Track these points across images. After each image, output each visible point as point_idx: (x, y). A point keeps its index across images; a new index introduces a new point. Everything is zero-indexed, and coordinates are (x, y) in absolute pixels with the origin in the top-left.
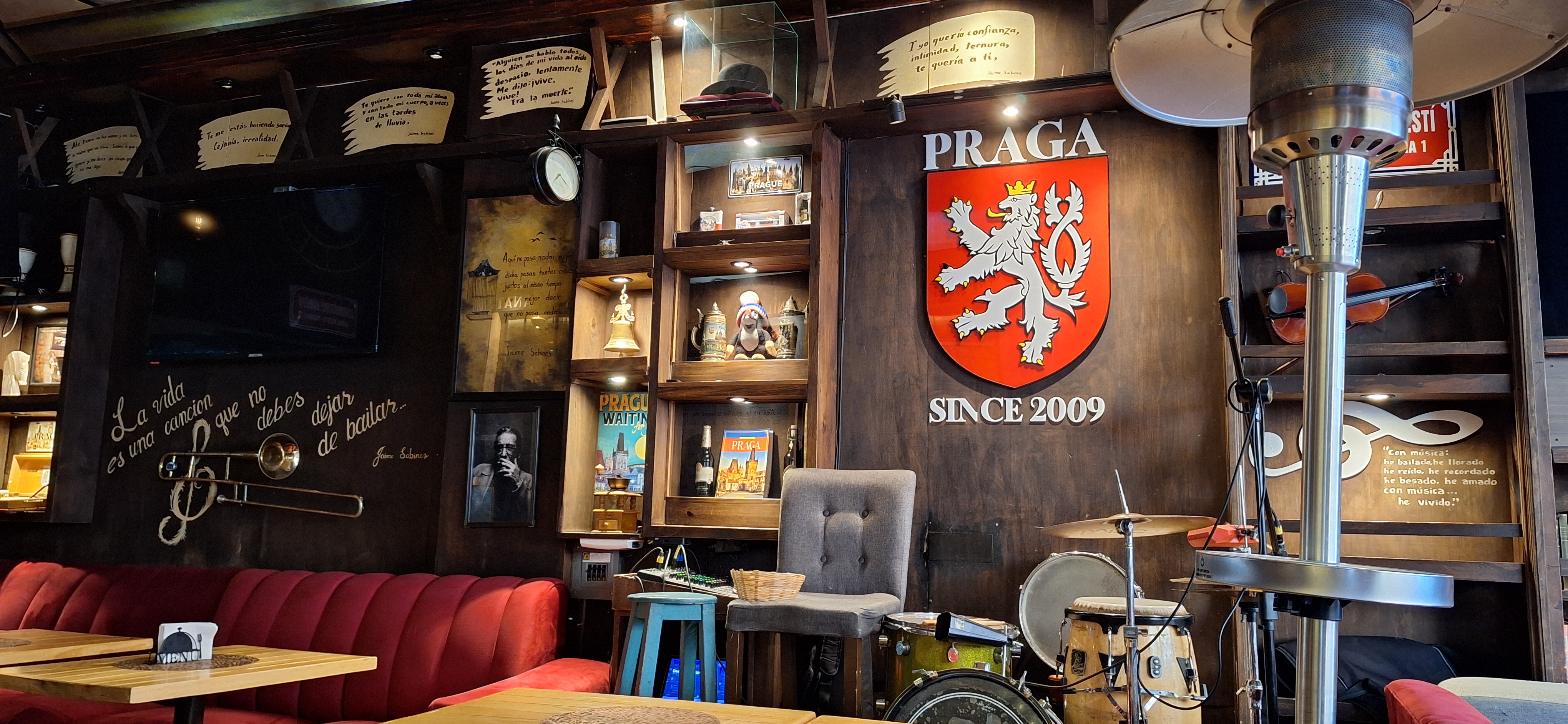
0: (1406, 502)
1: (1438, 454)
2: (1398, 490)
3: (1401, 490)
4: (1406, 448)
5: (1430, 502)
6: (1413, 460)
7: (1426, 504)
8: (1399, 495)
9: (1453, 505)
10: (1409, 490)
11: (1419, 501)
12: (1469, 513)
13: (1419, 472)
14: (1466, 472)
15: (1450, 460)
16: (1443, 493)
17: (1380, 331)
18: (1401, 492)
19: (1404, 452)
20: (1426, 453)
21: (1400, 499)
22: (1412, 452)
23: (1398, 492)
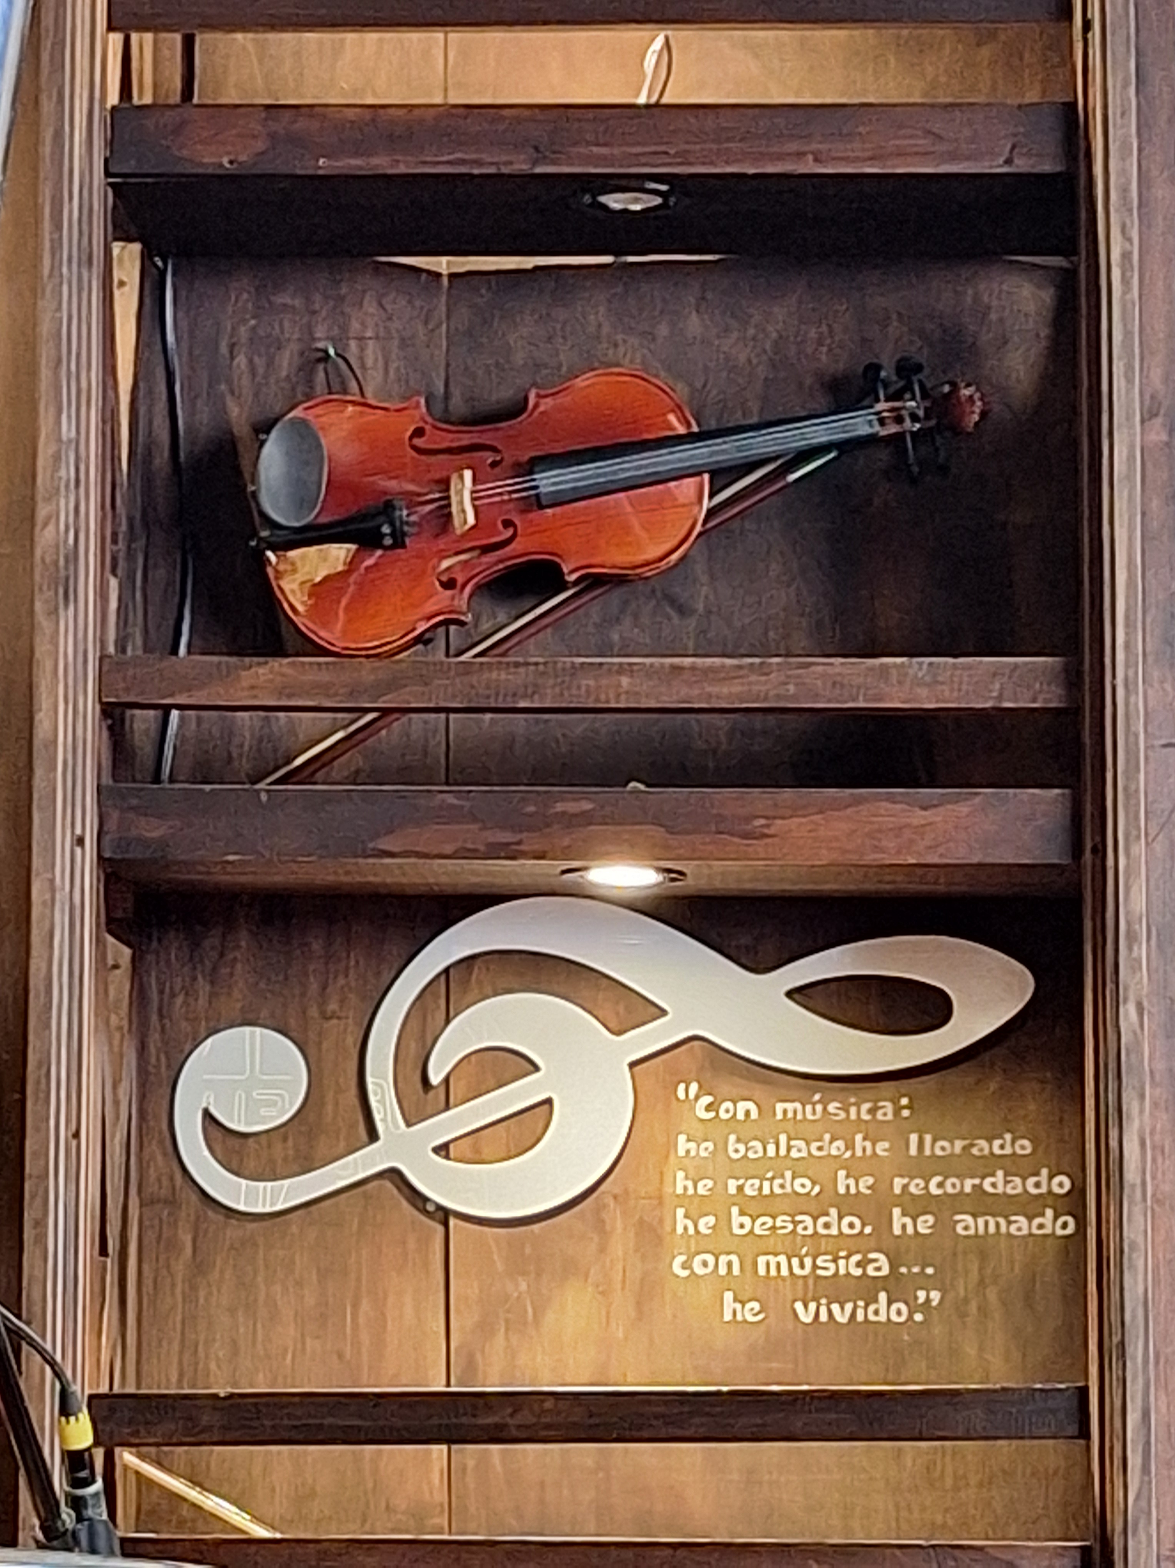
0: (750, 1312)
1: (872, 1111)
2: (723, 1259)
3: (734, 1258)
4: (758, 1091)
5: (835, 1307)
6: (783, 1138)
7: (824, 1317)
8: (727, 1282)
9: (918, 1317)
10: (762, 1260)
11: (799, 1306)
12: (971, 1351)
13: (802, 1185)
14: (969, 1185)
15: (914, 1138)
16: (885, 1271)
17: (683, 611)
18: (736, 1270)
19: (751, 1105)
20: (832, 1107)
21: (728, 1296)
22: (780, 1107)
23: (722, 1271)
